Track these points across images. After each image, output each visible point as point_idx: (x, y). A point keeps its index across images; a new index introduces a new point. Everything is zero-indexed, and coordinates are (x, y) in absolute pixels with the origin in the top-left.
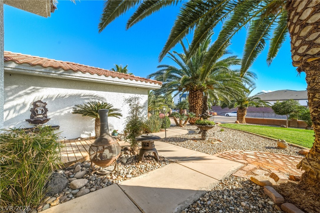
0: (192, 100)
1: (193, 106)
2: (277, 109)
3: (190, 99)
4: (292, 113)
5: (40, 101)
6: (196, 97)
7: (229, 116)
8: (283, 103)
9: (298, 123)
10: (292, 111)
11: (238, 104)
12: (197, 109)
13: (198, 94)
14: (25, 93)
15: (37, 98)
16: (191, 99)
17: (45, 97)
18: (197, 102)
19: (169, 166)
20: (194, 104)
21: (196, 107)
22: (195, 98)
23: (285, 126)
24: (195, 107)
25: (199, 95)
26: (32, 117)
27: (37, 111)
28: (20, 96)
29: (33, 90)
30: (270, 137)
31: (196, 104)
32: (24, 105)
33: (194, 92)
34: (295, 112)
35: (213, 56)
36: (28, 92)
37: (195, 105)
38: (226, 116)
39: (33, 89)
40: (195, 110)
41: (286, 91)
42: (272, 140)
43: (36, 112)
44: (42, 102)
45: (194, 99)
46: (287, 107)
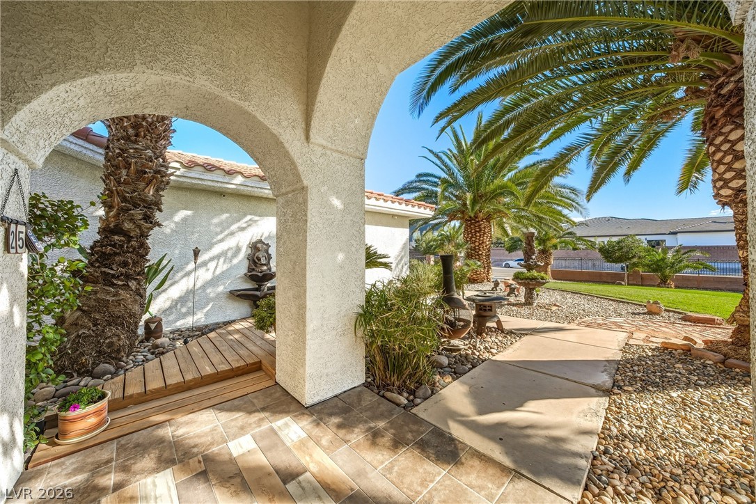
0: (471, 237)
1: (474, 247)
2: (608, 253)
3: (468, 235)
4: (635, 260)
5: (260, 241)
6: (479, 232)
7: (509, 267)
8: (619, 242)
9: (642, 278)
10: (634, 257)
11: (540, 244)
12: (481, 254)
13: (482, 226)
14: (238, 228)
15: (255, 235)
16: (470, 235)
17: (266, 234)
18: (481, 242)
19: (525, 338)
20: (477, 244)
21: (480, 250)
22: (478, 234)
23: (623, 283)
24: (477, 250)
25: (485, 227)
26: (250, 270)
27: (259, 260)
28: (232, 234)
29: (250, 222)
30: (622, 298)
31: (480, 244)
32: (238, 249)
33: (475, 223)
34: (639, 258)
35: (554, 168)
36: (244, 225)
37: (478, 246)
38: (505, 267)
39: (250, 220)
40: (478, 255)
41: (608, 220)
42: (628, 303)
43: (257, 261)
44: (264, 243)
45: (477, 236)
46: (625, 250)
